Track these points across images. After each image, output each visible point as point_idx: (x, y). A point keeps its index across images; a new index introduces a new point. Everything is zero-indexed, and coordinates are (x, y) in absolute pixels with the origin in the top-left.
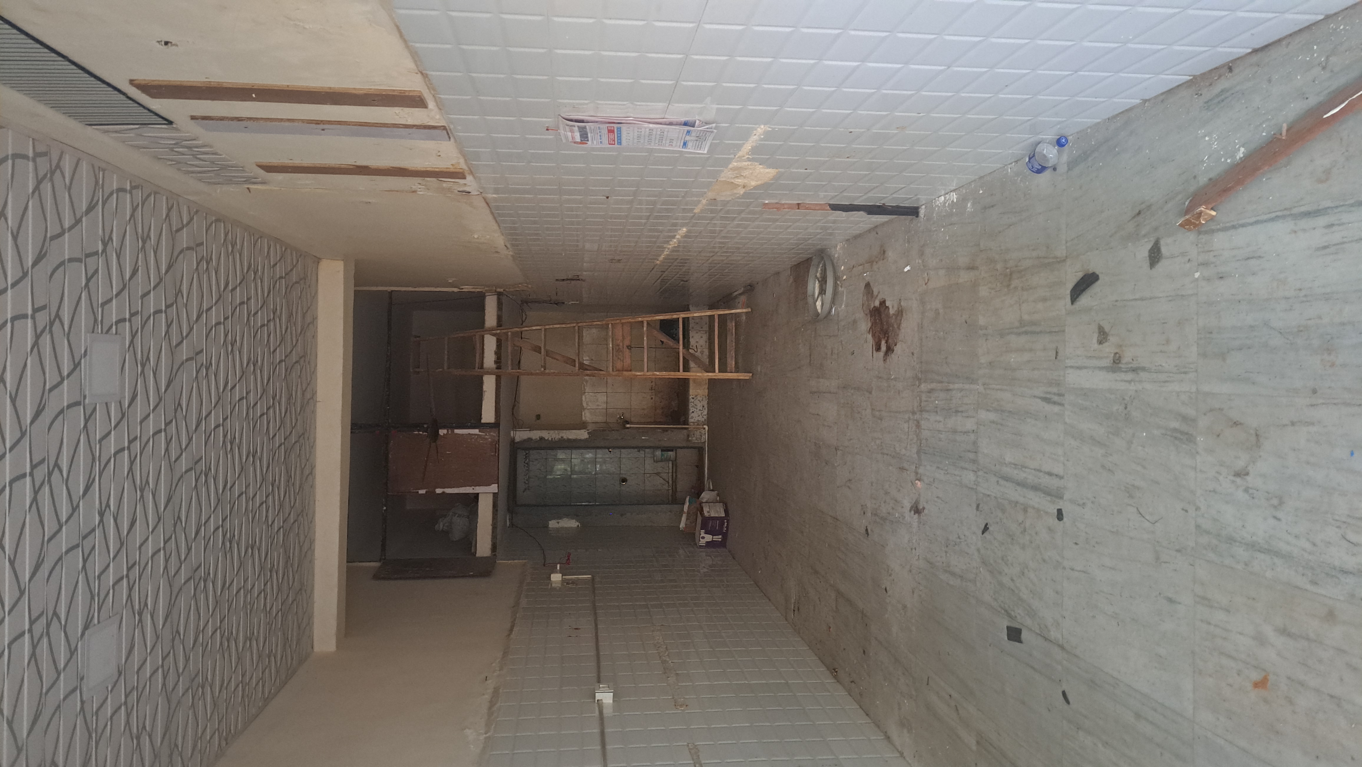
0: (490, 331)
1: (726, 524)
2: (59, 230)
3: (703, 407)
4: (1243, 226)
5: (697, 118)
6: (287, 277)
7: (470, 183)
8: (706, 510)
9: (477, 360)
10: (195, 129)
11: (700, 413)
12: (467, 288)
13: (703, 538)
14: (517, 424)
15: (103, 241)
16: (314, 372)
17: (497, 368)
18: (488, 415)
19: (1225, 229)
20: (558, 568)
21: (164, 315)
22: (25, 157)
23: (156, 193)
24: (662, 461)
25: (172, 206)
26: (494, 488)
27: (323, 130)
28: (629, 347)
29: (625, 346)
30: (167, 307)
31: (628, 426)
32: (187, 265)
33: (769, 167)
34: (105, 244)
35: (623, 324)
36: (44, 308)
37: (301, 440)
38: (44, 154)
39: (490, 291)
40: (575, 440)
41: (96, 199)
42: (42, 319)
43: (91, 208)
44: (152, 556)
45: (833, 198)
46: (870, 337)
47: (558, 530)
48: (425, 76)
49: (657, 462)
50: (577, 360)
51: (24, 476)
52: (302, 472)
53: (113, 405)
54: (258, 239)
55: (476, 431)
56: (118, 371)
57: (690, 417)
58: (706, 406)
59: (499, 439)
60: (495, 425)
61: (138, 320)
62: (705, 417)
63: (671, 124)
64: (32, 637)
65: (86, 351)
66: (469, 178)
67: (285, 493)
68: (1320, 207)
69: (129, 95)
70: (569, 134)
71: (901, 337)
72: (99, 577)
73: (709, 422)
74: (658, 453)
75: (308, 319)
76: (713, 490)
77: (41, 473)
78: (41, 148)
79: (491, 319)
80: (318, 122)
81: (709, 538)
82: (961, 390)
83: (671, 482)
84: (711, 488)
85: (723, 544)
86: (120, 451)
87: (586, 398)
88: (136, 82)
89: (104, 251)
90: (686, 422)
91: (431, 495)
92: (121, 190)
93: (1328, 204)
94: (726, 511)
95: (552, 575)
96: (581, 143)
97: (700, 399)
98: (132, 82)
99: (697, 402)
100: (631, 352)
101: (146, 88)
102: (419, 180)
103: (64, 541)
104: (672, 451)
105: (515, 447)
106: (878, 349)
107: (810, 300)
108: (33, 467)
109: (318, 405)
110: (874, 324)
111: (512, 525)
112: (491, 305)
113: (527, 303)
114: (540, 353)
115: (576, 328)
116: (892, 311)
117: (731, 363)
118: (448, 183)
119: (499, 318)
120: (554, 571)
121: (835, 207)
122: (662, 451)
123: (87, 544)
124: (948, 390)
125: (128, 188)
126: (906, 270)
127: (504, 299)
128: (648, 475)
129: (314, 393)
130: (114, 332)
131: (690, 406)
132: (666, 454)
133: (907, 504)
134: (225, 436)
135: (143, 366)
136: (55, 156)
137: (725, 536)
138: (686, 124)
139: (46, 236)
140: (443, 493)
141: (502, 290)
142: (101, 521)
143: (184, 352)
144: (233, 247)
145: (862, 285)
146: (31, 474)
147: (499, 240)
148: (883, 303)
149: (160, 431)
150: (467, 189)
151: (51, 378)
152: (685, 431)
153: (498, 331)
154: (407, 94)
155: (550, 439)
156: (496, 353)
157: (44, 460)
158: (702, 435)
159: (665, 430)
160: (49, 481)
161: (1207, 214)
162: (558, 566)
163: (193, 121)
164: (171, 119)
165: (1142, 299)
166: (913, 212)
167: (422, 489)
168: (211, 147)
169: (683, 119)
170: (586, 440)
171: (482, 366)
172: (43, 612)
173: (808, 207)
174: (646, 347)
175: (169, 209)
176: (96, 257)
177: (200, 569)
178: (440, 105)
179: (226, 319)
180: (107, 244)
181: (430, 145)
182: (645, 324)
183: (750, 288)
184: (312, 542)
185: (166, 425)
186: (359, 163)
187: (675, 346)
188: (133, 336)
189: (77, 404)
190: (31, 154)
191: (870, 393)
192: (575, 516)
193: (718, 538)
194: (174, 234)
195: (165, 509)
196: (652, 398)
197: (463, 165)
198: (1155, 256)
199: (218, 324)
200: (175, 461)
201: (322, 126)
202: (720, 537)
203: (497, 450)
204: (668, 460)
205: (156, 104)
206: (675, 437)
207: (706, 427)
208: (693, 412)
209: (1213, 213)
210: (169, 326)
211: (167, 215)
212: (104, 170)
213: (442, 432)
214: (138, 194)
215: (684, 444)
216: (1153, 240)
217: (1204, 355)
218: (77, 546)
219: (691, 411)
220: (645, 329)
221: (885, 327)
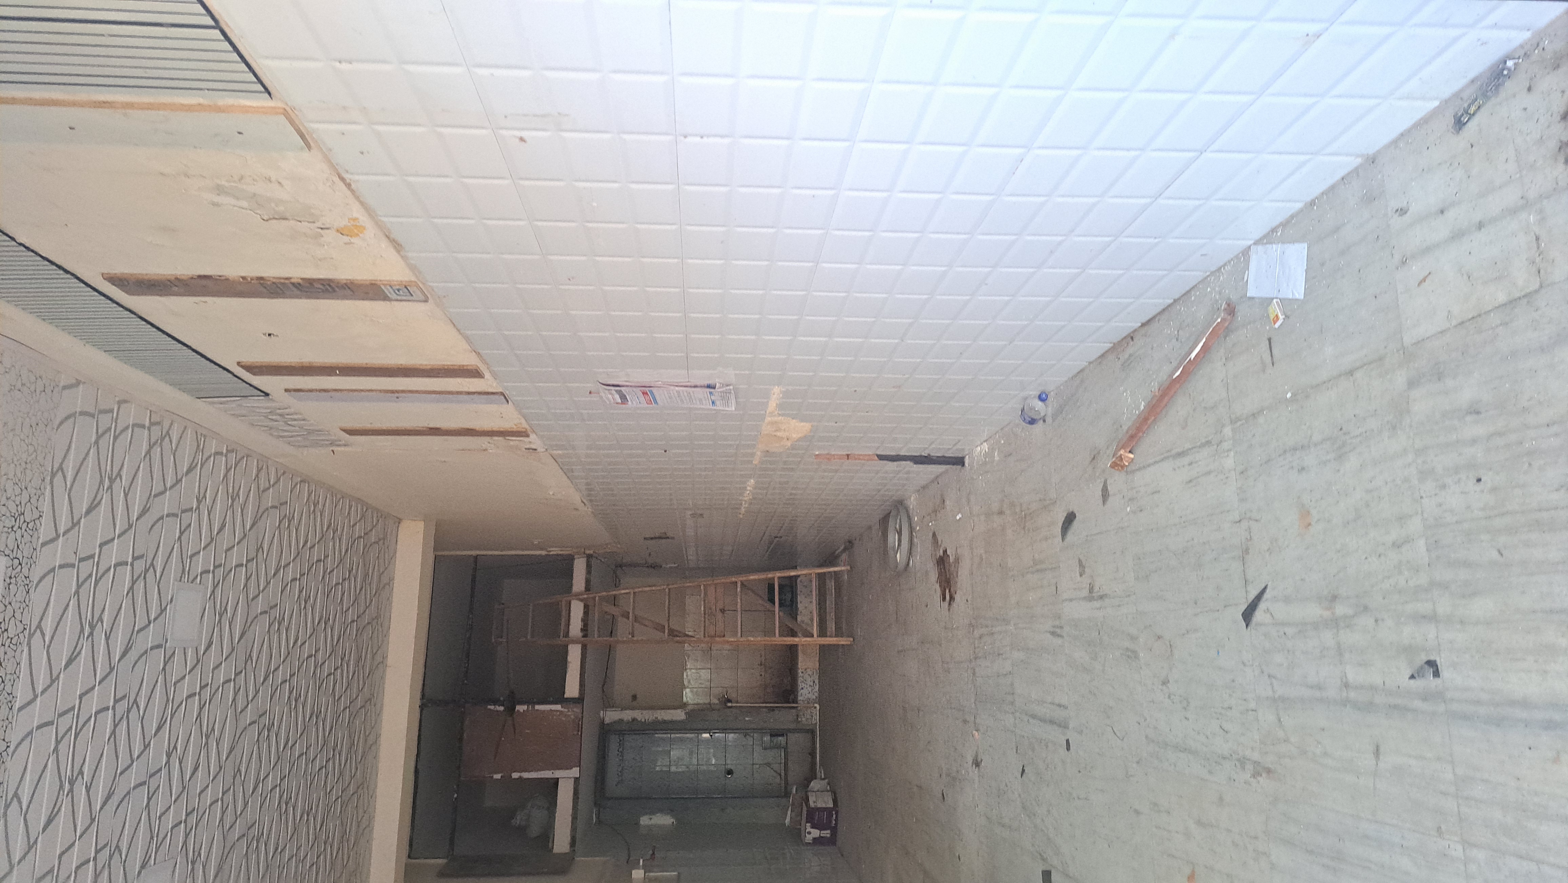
0: (577, 596)
1: (834, 816)
2: (162, 488)
3: (814, 682)
4: (1149, 466)
5: (717, 381)
6: (366, 537)
7: (534, 440)
8: (812, 800)
9: (563, 627)
10: (288, 399)
11: (810, 689)
12: (555, 551)
13: (809, 833)
14: (608, 703)
15: (198, 500)
16: (386, 635)
17: (583, 637)
18: (572, 689)
19: (1139, 469)
20: (641, 864)
21: (244, 568)
22: (143, 426)
23: (248, 456)
24: (771, 748)
25: (262, 468)
26: (575, 772)
27: (397, 398)
28: (723, 611)
29: (718, 609)
30: (248, 561)
31: (729, 704)
32: (269, 523)
33: (802, 421)
34: (199, 502)
35: (716, 584)
36: (142, 557)
37: (368, 706)
38: (158, 423)
39: (578, 553)
40: (672, 722)
41: (196, 461)
42: (140, 566)
43: (190, 470)
44: (210, 805)
45: (878, 448)
46: (938, 586)
47: (649, 827)
48: (478, 354)
49: (765, 749)
50: (666, 627)
51: (107, 709)
52: (366, 740)
53: (190, 650)
54: (340, 499)
55: (558, 707)
56: (198, 619)
57: (799, 694)
58: (817, 681)
59: (582, 717)
60: (579, 700)
61: (220, 572)
62: (816, 694)
63: (695, 387)
64: (96, 865)
65: (172, 599)
66: (533, 437)
67: (346, 761)
68: (1185, 449)
69: (235, 373)
70: (610, 396)
71: (959, 585)
72: (160, 818)
73: (820, 700)
74: (767, 738)
75: (385, 580)
76: (824, 779)
77: (122, 707)
78: (155, 418)
79: (579, 583)
80: (393, 392)
81: (816, 833)
82: (1000, 632)
83: (783, 774)
84: (823, 777)
85: (832, 841)
86: (191, 696)
87: (687, 676)
88: (243, 364)
89: (198, 508)
90: (795, 701)
91: (507, 779)
92: (217, 453)
93: (1188, 446)
94: (835, 801)
95: (633, 872)
96: (622, 403)
97: (810, 673)
98: (238, 363)
99: (806, 676)
100: (725, 617)
101: (251, 369)
102: (488, 439)
103: (133, 777)
104: (782, 735)
105: (605, 731)
106: (944, 599)
107: (891, 553)
108: (116, 701)
109: (388, 670)
110: (940, 574)
111: (599, 821)
112: (579, 567)
113: (621, 566)
114: (628, 618)
115: (667, 590)
116: (952, 559)
117: (831, 626)
118: (514, 441)
119: (588, 582)
120: (636, 866)
121: (881, 458)
122: (772, 735)
123: (153, 783)
124: (992, 634)
125: (225, 451)
126: (958, 518)
127: (593, 561)
128: (758, 766)
129: (385, 657)
130: (198, 582)
131: (799, 681)
132: (775, 739)
133: (970, 760)
134: (291, 692)
135: (221, 616)
136: (166, 425)
137: (834, 831)
138: (709, 386)
139: (150, 494)
140: (520, 777)
141: (591, 552)
142: (168, 762)
143: (260, 605)
144: (315, 507)
145: (931, 534)
146: (114, 708)
147: (576, 498)
148: (945, 551)
149: (229, 681)
150: (534, 447)
151: (140, 622)
152: (794, 711)
153: (585, 596)
154: (465, 368)
155: (643, 720)
156: (583, 620)
157: (125, 696)
158: (813, 716)
159: (772, 709)
160: (128, 717)
161: (1127, 457)
162: (641, 861)
163: (286, 394)
164: (268, 392)
165: (1101, 533)
166: (959, 461)
167: (496, 773)
168: (301, 414)
169: (706, 383)
170: (682, 722)
171: (567, 634)
172: (108, 843)
173: (858, 457)
174: (739, 610)
175: (259, 470)
176: (190, 513)
177: (254, 827)
178: (495, 375)
179: (302, 575)
180: (201, 501)
181: (493, 408)
182: (739, 585)
183: (850, 544)
184: (371, 819)
185: (236, 675)
186: (431, 426)
187: (772, 609)
188: (215, 587)
189: (159, 646)
190: (147, 424)
191: (940, 645)
192: (671, 811)
193: (826, 833)
194: (261, 493)
195: (227, 759)
196: (761, 675)
197: (525, 425)
198: (1105, 495)
199: (294, 580)
200: (241, 712)
201: (397, 395)
202: (829, 831)
203: (580, 728)
204: (778, 747)
205: (257, 380)
206: (782, 718)
207: (817, 706)
208: (802, 688)
209: (1132, 456)
210: (248, 579)
211: (257, 476)
212: (205, 436)
213: (521, 708)
214: (232, 457)
215: (792, 726)
216: (1103, 480)
217: (1137, 578)
218: (145, 783)
219: (800, 687)
220: (739, 589)
221: (948, 576)
